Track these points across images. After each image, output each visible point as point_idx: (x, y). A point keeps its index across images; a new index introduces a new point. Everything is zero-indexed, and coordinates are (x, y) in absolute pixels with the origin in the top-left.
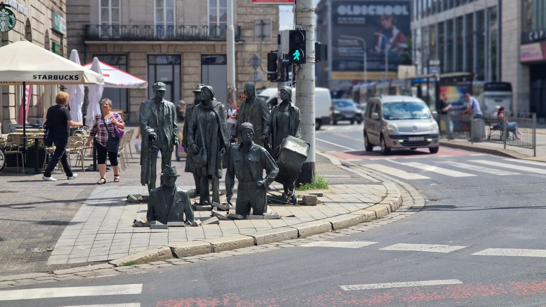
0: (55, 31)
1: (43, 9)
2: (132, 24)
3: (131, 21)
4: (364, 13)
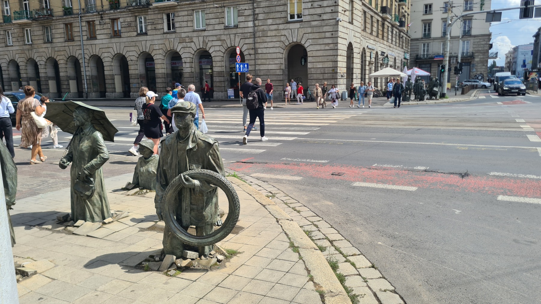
0: (405, 58)
1: (401, 53)
2: (433, 53)
3: (433, 52)
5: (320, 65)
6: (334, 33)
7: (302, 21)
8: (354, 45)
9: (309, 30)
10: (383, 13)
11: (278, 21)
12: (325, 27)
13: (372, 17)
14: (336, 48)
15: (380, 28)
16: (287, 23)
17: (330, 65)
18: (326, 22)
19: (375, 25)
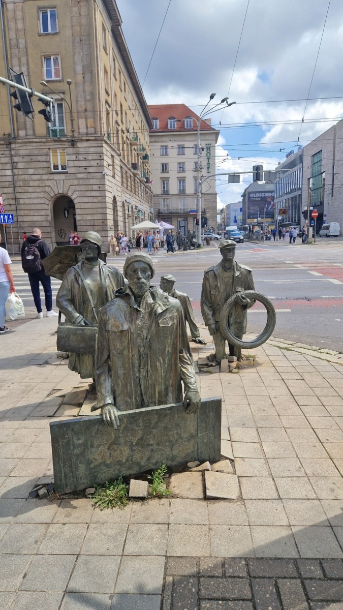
0: (151, 213)
2: (172, 209)
4: (260, 196)
5: (89, 217)
6: (101, 186)
7: (67, 173)
8: (118, 199)
9: (75, 182)
10: (134, 169)
11: (41, 171)
12: (92, 180)
13: (126, 172)
14: (104, 201)
15: (133, 183)
16: (51, 174)
17: (99, 217)
18: (93, 175)
19: (129, 180)
